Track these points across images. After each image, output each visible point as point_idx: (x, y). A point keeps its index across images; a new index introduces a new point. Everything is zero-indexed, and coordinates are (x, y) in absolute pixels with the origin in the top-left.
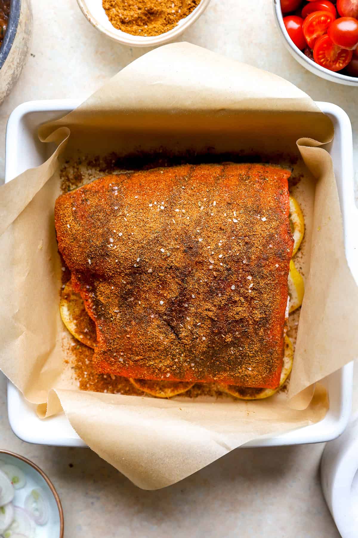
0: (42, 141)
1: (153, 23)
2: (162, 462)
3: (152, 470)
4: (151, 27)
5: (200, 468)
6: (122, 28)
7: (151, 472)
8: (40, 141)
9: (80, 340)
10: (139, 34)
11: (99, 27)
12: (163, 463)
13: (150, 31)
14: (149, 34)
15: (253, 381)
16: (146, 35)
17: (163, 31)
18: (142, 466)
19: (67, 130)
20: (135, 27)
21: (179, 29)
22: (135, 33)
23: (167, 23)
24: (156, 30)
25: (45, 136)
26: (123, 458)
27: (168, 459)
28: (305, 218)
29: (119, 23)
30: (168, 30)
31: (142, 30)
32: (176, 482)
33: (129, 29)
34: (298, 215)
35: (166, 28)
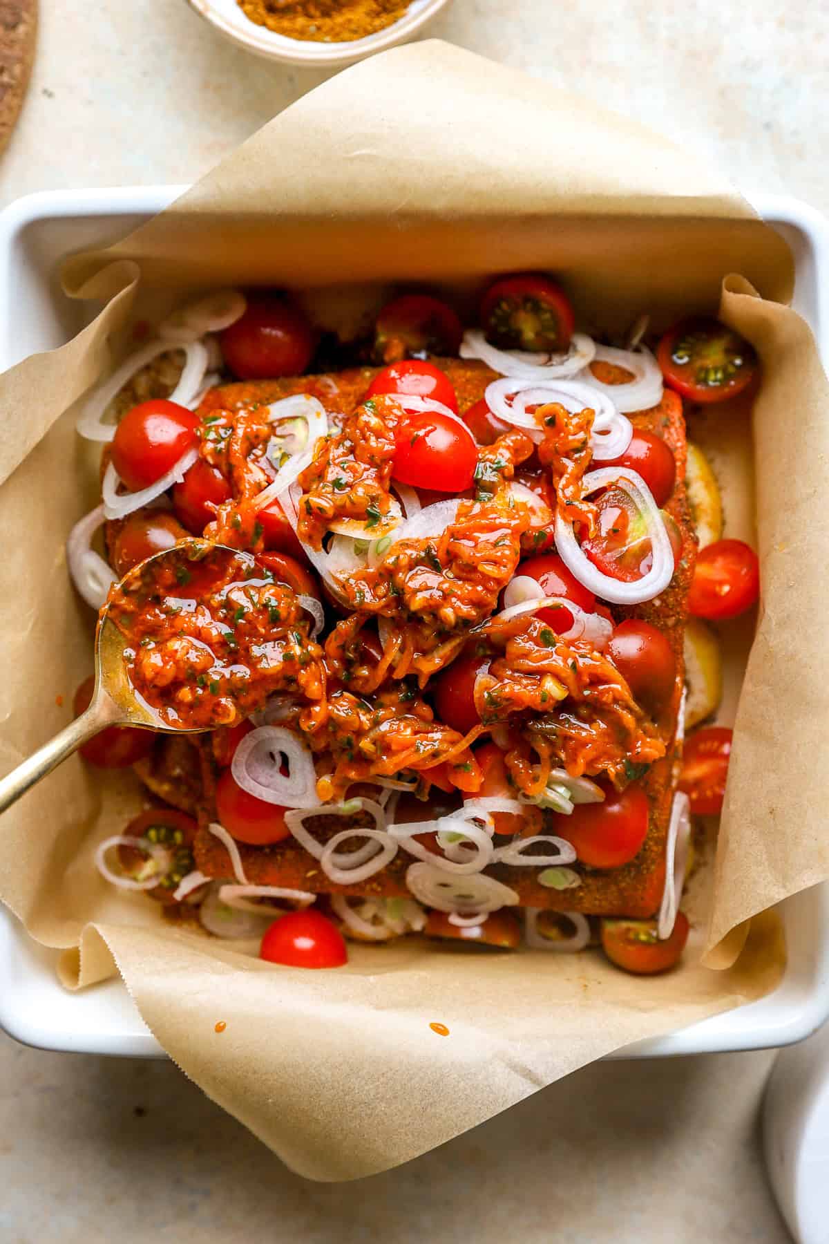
0: (70, 295)
1: (344, 10)
2: (369, 1112)
3: (342, 1130)
4: (339, 19)
5: (464, 1127)
6: (271, 21)
7: (340, 1137)
8: (63, 294)
9: (162, 795)
10: (312, 38)
11: (210, 16)
12: (371, 1114)
13: (338, 29)
14: (337, 37)
15: (596, 899)
16: (327, 39)
17: (370, 28)
18: (317, 1120)
19: (133, 268)
20: (301, 21)
21: (409, 23)
22: (302, 35)
23: (380, 9)
24: (353, 26)
25: (77, 284)
26: (270, 1101)
27: (383, 1105)
28: (723, 494)
29: (262, 10)
30: (383, 27)
31: (319, 28)
32: (402, 1161)
33: (286, 24)
34: (707, 486)
35: (377, 22)
